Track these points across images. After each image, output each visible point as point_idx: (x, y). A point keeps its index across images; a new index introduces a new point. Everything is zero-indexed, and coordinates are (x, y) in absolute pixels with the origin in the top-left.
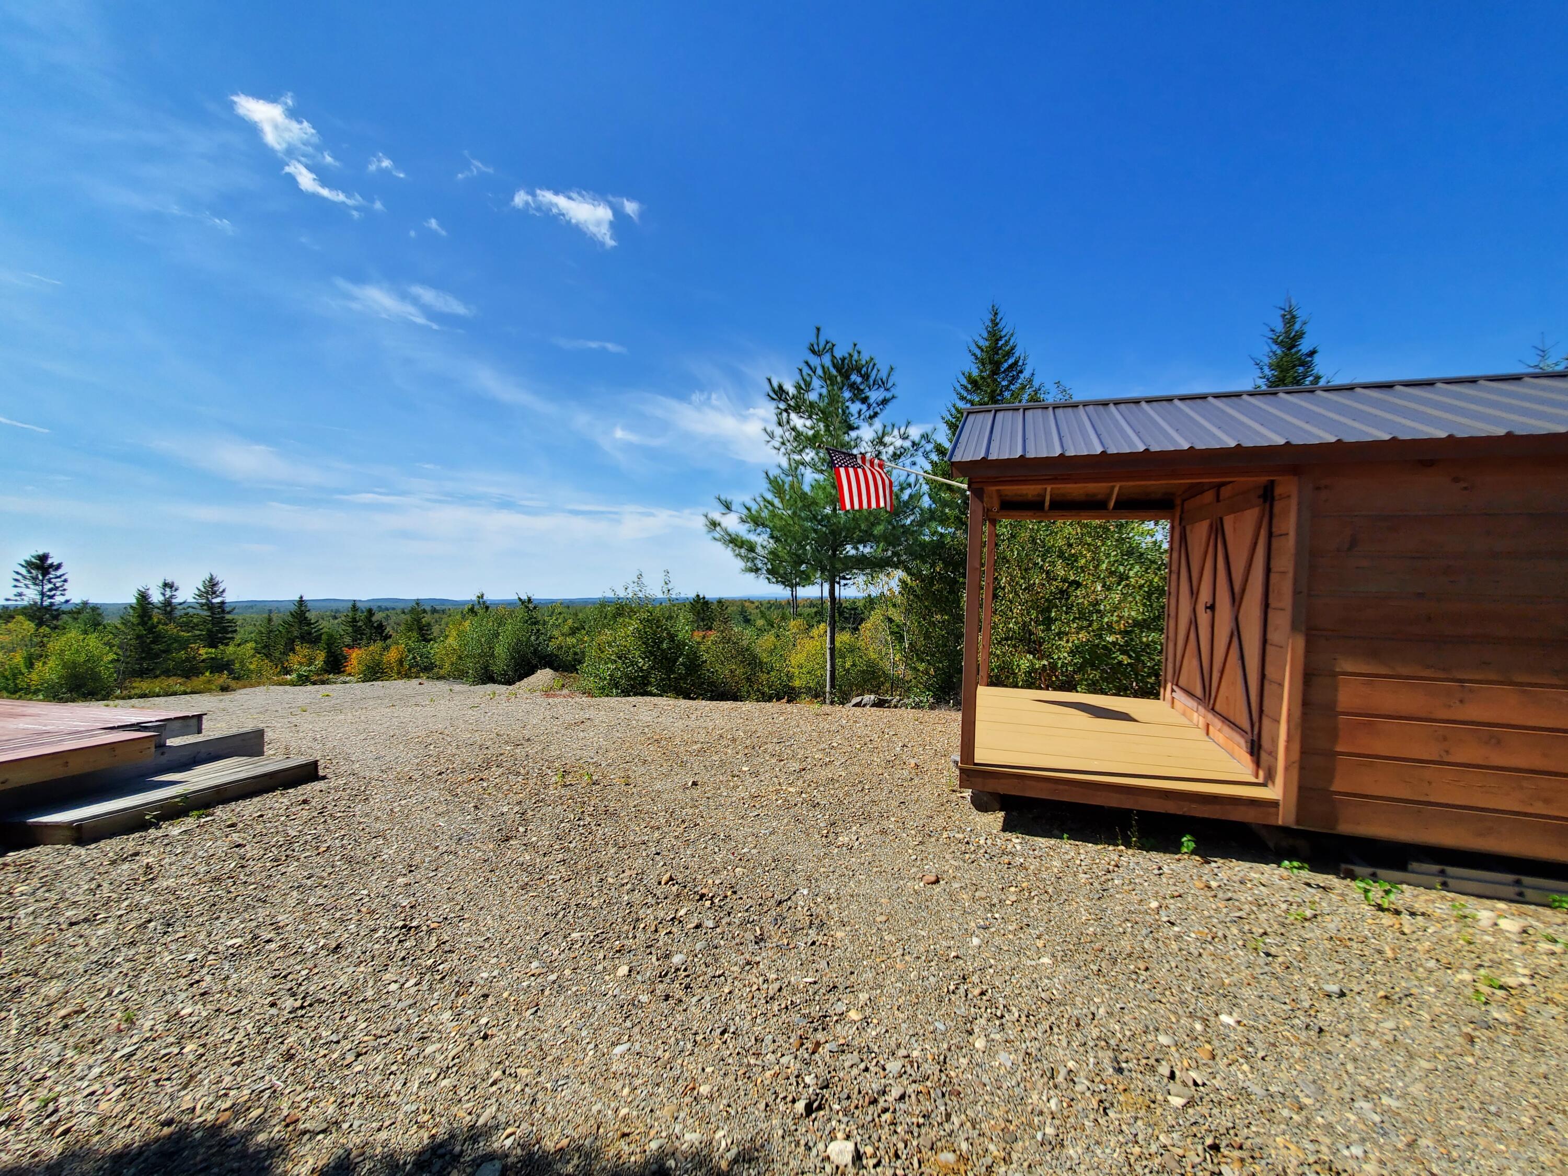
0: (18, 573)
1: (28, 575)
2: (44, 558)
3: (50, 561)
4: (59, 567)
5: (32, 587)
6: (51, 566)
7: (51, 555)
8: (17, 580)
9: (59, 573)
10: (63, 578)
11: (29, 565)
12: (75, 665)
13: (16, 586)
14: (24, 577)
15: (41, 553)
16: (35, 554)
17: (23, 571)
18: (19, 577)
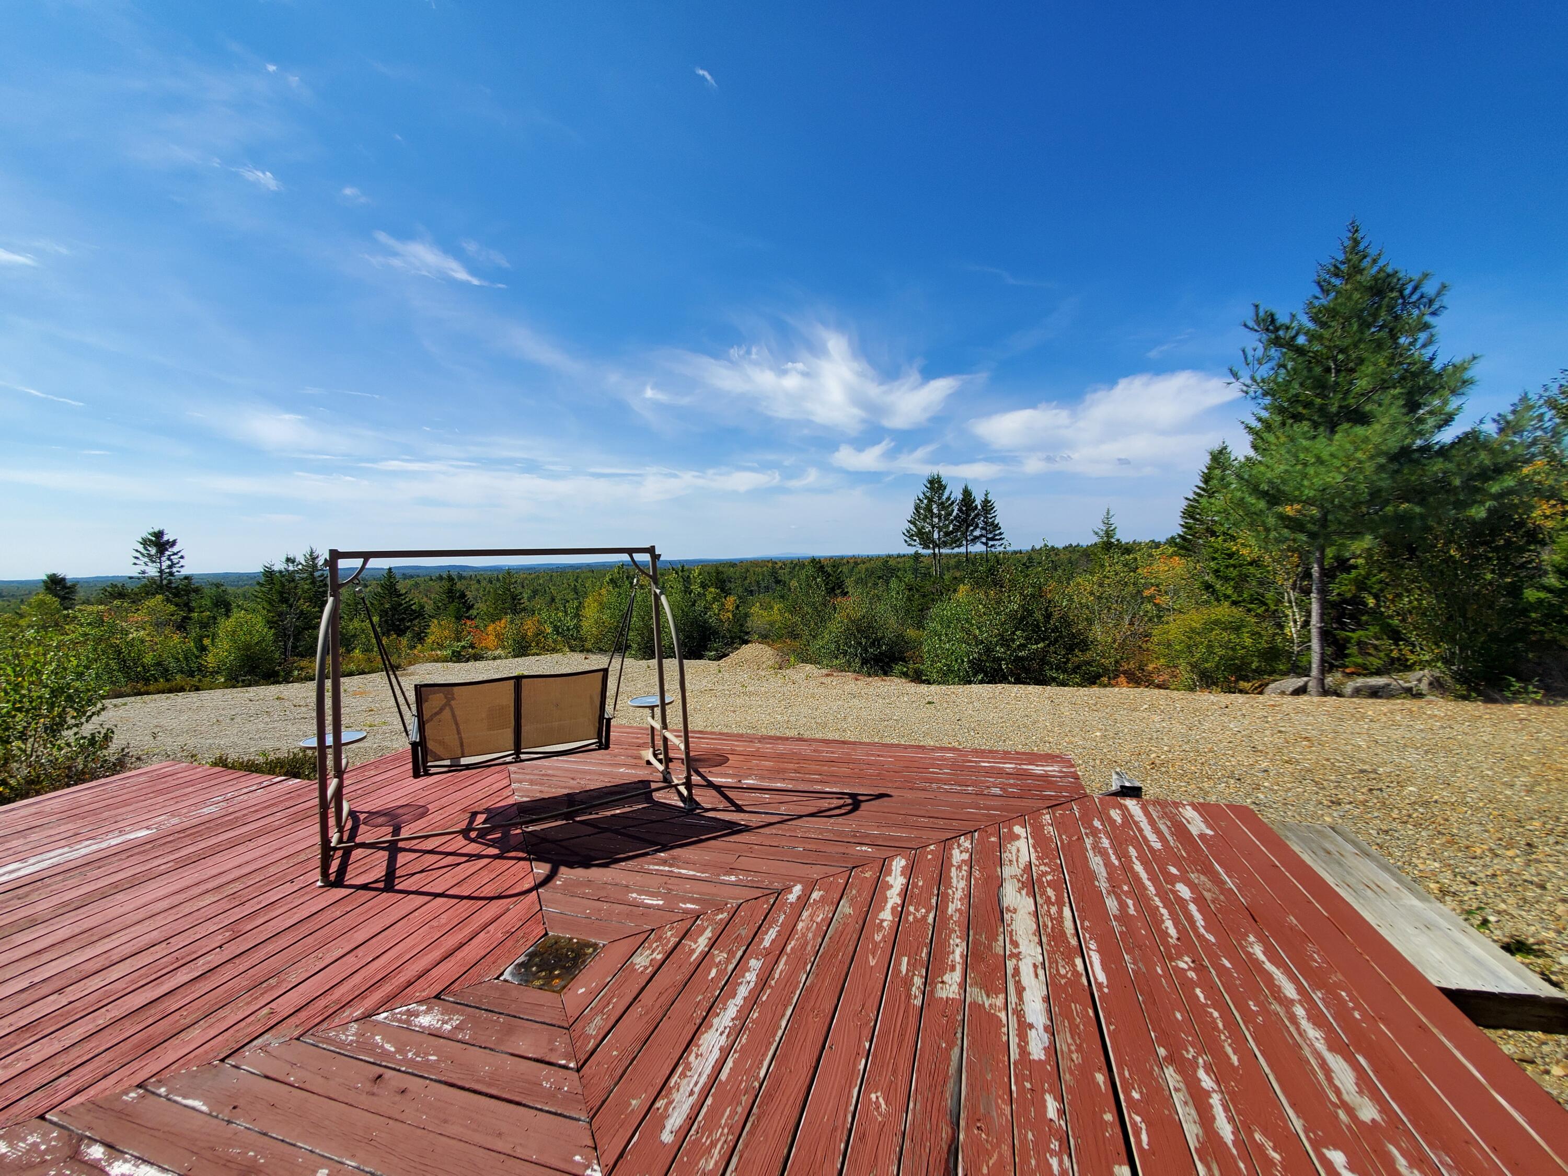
0: (137, 551)
1: (145, 552)
2: (159, 535)
3: (165, 538)
4: (174, 543)
5: (150, 564)
6: (168, 541)
7: (166, 532)
8: (137, 558)
9: (175, 549)
10: (180, 554)
11: (145, 542)
12: (248, 647)
13: (135, 564)
14: (143, 555)
15: (156, 530)
16: (151, 531)
17: (141, 548)
18: (138, 555)
